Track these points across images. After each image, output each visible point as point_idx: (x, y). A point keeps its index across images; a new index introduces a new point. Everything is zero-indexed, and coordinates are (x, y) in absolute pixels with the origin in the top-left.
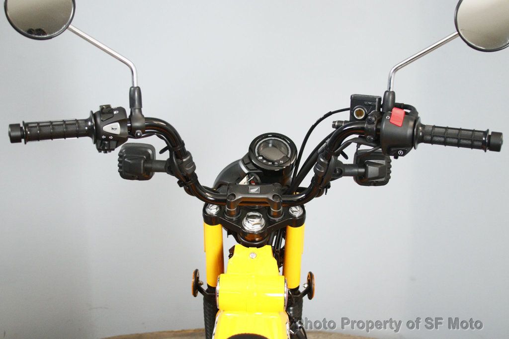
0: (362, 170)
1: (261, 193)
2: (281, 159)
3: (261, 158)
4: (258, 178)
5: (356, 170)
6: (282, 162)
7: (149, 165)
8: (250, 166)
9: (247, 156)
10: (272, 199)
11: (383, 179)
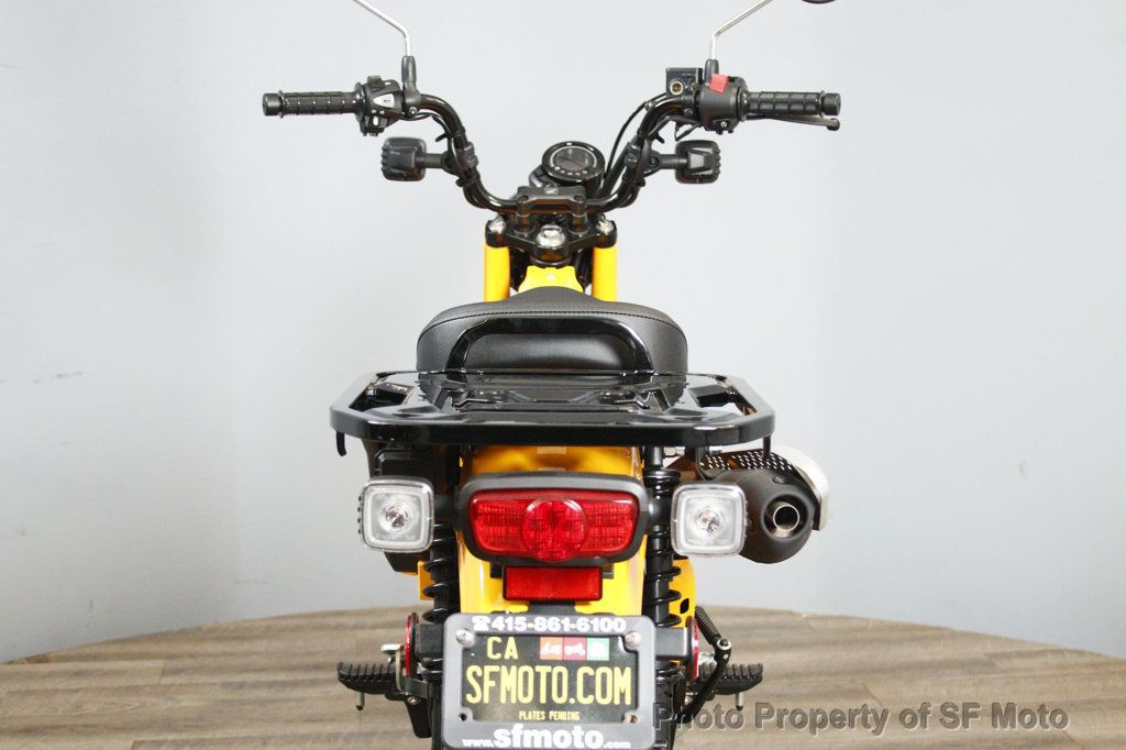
0: (684, 161)
5: (676, 161)
7: (421, 159)
8: (544, 178)
10: (573, 200)
11: (710, 172)
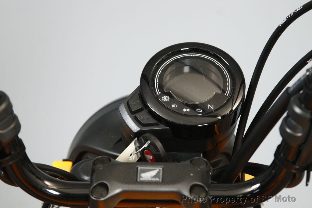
1: (164, 182)
2: (210, 102)
3: (166, 99)
4: (159, 145)
6: (211, 107)
8: (144, 116)
9: (137, 94)
10: (188, 194)
